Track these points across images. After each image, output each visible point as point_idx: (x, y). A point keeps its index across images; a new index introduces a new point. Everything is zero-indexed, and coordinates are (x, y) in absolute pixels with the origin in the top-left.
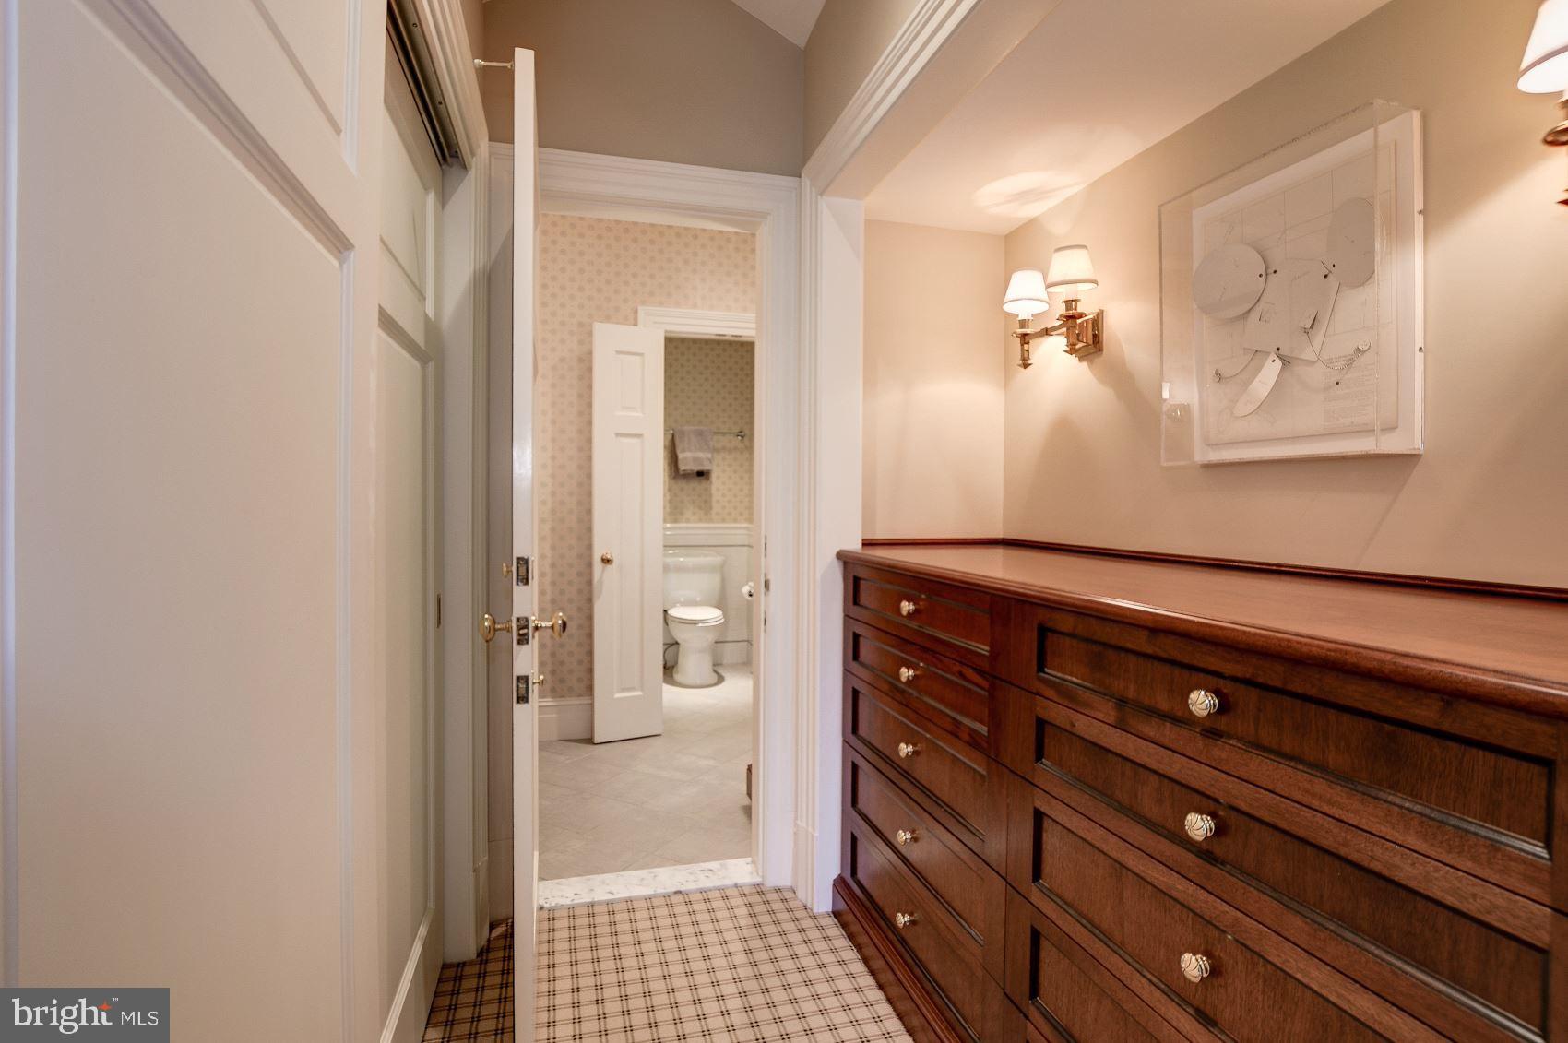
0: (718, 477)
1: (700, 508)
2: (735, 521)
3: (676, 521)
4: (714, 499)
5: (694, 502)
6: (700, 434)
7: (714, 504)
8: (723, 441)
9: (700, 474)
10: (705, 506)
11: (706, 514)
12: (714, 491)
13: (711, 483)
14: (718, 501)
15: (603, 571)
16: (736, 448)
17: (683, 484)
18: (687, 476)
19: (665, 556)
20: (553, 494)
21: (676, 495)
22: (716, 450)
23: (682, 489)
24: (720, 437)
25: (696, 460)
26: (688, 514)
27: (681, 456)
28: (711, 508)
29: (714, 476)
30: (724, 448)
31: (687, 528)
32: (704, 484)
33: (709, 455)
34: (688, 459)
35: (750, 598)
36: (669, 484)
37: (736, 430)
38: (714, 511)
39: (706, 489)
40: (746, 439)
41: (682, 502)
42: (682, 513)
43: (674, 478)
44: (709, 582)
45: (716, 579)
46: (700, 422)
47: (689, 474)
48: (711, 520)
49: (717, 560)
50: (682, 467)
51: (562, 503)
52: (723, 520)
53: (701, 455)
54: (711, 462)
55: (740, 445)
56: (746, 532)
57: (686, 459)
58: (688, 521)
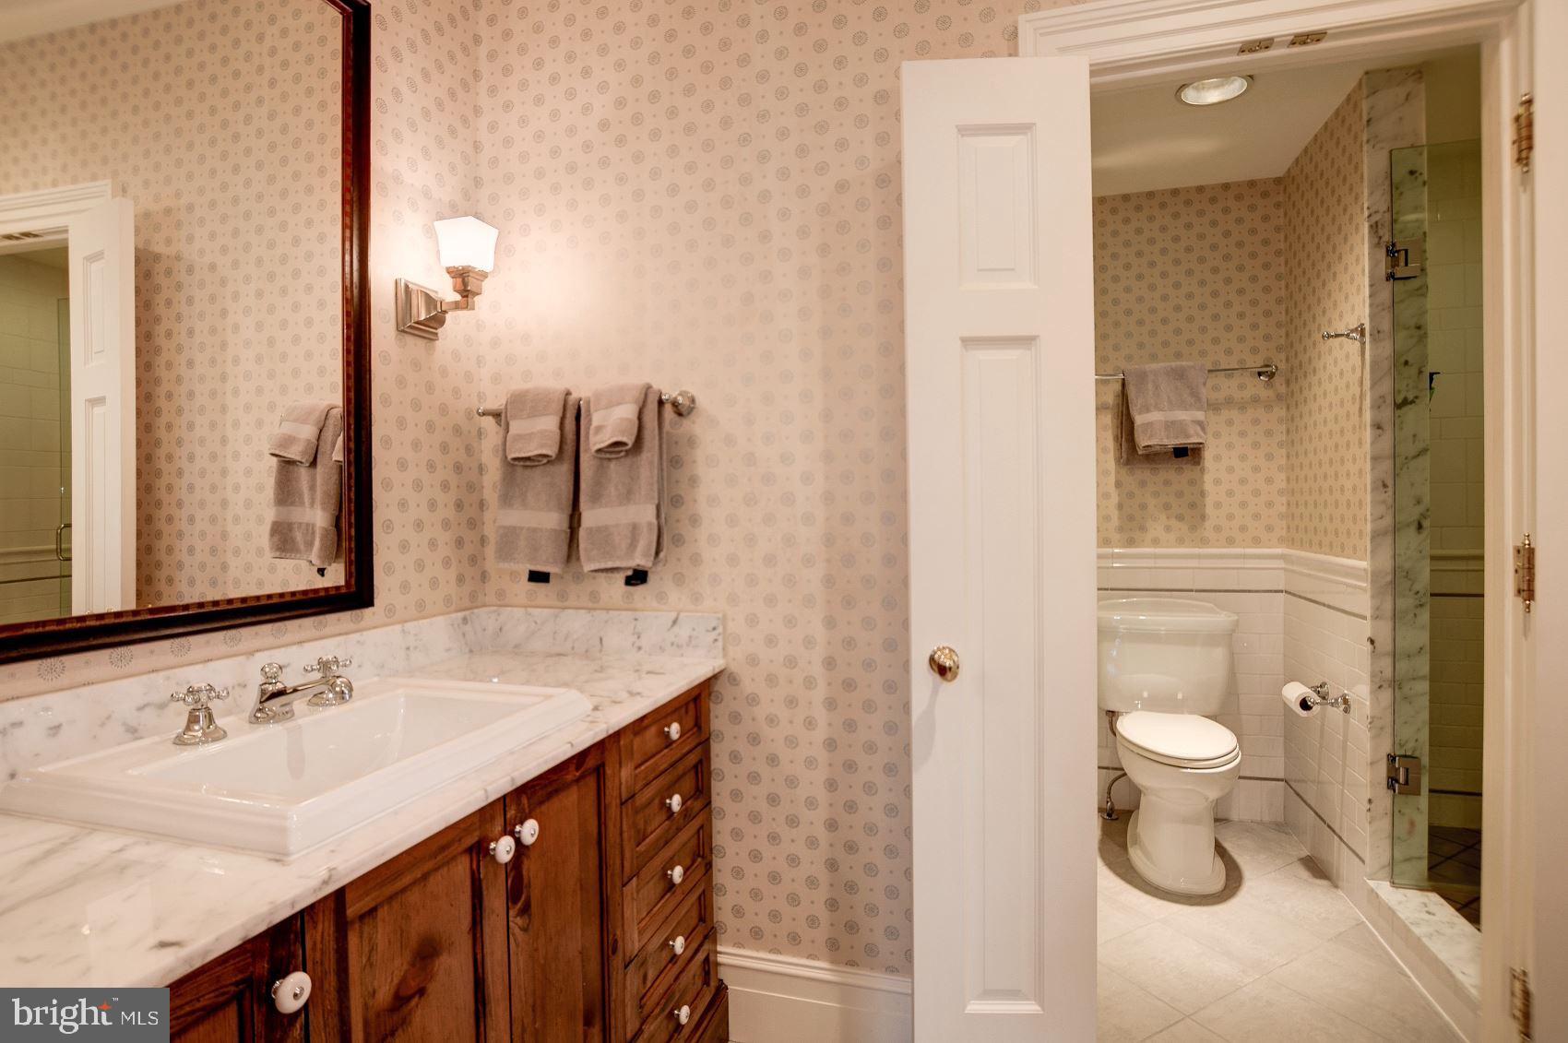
0: (1218, 458)
1: (1180, 518)
2: (1257, 541)
3: (1131, 542)
4: (1209, 501)
5: (1167, 507)
6: (1179, 374)
7: (1209, 510)
8: (1228, 387)
9: (1181, 452)
10: (1192, 514)
11: (1193, 528)
12: (1208, 485)
13: (1202, 470)
14: (1218, 505)
15: (935, 692)
16: (1256, 400)
17: (1143, 473)
18: (1153, 457)
19: (1100, 608)
20: (829, 498)
21: (1131, 495)
22: (1214, 407)
23: (1143, 484)
24: (1220, 380)
25: (1169, 425)
26: (1156, 529)
27: (1139, 420)
28: (1203, 517)
29: (1208, 455)
30: (1229, 402)
31: (1156, 557)
32: (1189, 471)
33: (1200, 415)
34: (1155, 425)
35: (1303, 713)
36: (1117, 473)
37: (1256, 362)
38: (1209, 524)
39: (1192, 482)
40: (1277, 380)
41: (1143, 507)
42: (1143, 528)
43: (1128, 462)
44: (1207, 666)
45: (1219, 654)
46: (1178, 355)
47: (1156, 454)
48: (1204, 542)
49: (1222, 619)
50: (1143, 440)
51: (848, 519)
52: (1230, 542)
53: (1181, 415)
54: (1203, 429)
55: (1264, 393)
56: (1280, 564)
57: (1150, 424)
58: (1156, 542)
